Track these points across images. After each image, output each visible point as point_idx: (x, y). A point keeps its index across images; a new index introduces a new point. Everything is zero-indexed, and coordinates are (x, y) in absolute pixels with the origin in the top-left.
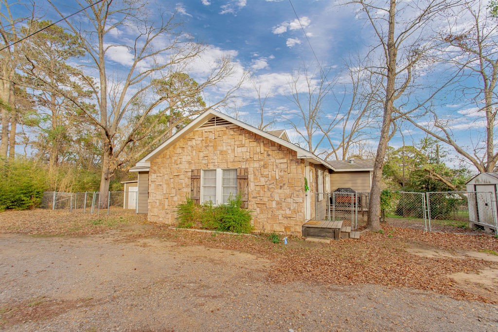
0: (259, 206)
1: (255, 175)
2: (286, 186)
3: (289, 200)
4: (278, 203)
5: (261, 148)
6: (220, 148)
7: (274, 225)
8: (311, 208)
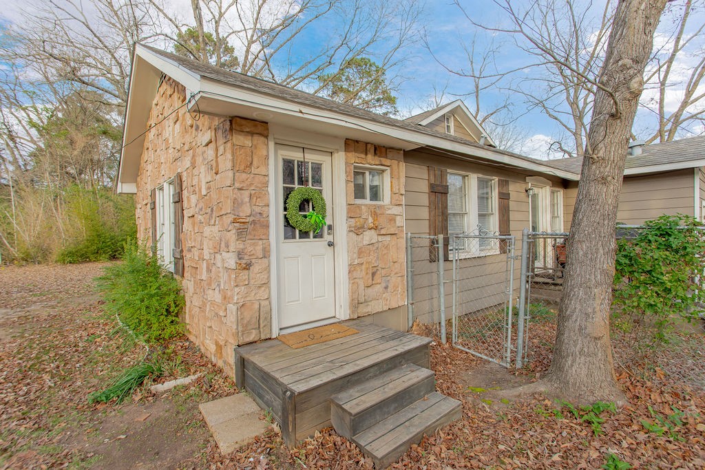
0: (192, 270)
1: (188, 191)
2: (214, 215)
3: (218, 259)
8: (361, 283)
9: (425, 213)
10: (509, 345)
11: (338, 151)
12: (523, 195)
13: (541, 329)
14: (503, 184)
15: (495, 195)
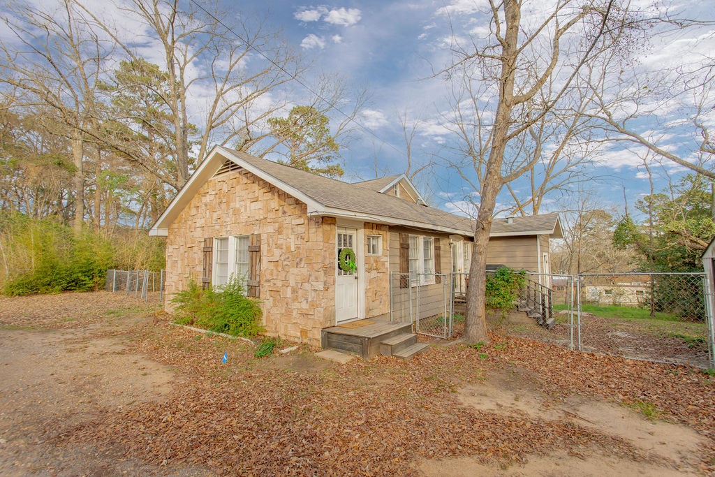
0: (273, 293)
1: (269, 246)
2: (303, 262)
3: (306, 286)
4: (294, 291)
5: (275, 203)
6: (232, 205)
7: (289, 325)
8: (370, 299)
9: (398, 260)
10: (445, 327)
11: (360, 228)
12: (447, 247)
13: (459, 326)
14: (437, 241)
15: (432, 247)
